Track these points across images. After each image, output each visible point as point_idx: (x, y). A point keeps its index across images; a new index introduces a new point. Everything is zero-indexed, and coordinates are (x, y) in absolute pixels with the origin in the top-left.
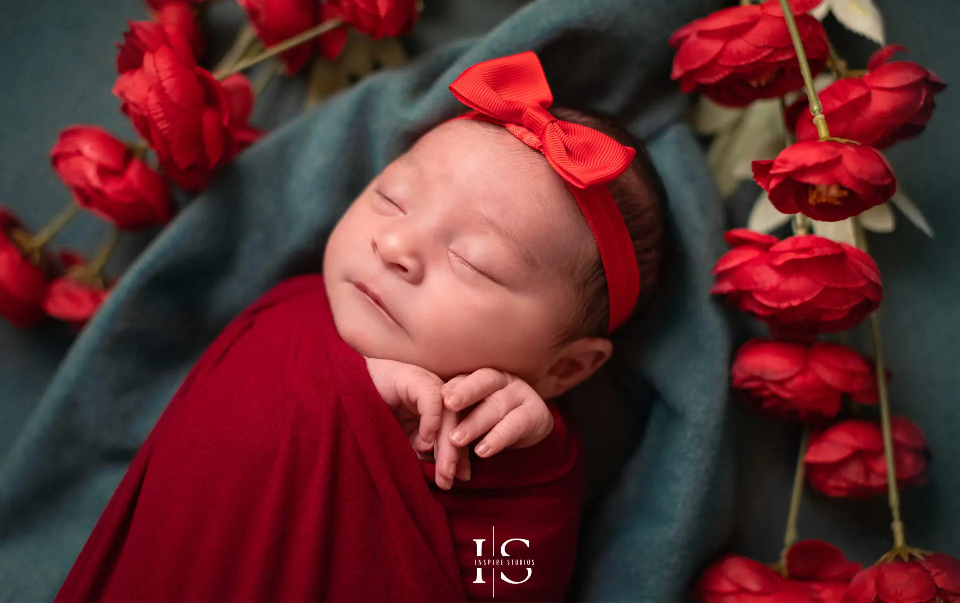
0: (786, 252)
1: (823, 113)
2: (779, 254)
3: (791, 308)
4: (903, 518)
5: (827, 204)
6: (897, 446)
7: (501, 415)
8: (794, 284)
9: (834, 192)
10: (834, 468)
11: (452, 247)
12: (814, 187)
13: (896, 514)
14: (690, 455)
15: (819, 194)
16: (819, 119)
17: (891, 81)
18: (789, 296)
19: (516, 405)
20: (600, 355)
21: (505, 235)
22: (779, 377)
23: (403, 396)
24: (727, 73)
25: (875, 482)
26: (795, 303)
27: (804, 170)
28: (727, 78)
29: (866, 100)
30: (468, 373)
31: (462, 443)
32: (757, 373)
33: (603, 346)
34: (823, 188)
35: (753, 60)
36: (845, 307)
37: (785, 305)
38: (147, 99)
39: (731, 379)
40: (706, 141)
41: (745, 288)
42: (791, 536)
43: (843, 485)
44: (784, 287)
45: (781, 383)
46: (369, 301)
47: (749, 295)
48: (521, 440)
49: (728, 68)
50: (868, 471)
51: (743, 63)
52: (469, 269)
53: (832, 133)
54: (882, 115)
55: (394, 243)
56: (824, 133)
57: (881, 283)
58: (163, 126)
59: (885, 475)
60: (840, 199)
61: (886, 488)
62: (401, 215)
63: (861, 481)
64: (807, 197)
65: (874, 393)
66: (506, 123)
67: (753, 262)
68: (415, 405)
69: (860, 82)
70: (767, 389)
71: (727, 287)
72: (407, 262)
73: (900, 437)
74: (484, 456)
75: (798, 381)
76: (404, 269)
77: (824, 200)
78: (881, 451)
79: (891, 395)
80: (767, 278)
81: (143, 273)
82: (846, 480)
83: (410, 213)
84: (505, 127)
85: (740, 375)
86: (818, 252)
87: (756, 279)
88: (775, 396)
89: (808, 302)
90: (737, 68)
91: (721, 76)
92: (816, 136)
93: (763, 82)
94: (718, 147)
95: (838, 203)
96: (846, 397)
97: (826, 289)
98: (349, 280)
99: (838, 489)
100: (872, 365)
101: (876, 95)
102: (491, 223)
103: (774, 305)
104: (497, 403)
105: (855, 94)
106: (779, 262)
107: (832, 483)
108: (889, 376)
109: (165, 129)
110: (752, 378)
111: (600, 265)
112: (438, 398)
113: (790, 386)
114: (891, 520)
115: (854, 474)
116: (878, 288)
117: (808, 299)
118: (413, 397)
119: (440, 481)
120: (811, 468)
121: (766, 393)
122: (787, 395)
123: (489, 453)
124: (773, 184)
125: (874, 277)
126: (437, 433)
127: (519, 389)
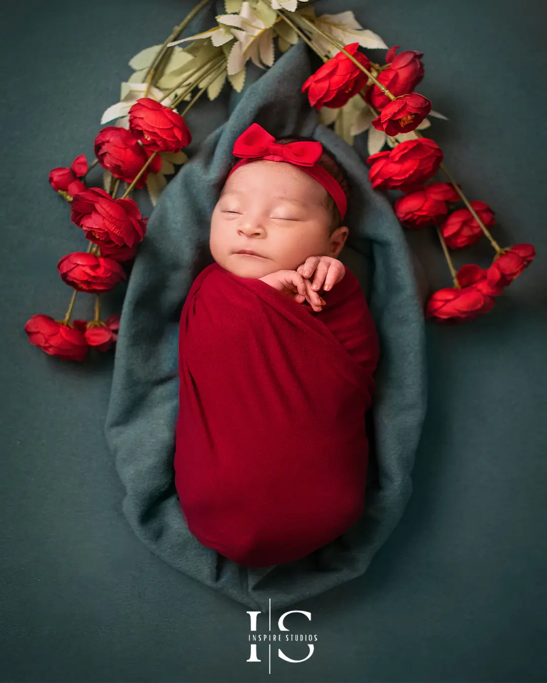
0: (396, 154)
1: (387, 89)
2: (394, 157)
3: (411, 175)
4: (495, 239)
5: (408, 124)
6: (477, 213)
7: (326, 272)
8: (407, 165)
9: (409, 117)
10: (457, 234)
11: (271, 216)
12: (400, 120)
13: (490, 238)
14: (400, 257)
15: (404, 122)
16: (387, 93)
17: (402, 63)
18: (407, 171)
19: (329, 265)
20: (344, 234)
21: (291, 200)
22: (417, 208)
23: (285, 283)
24: (335, 92)
25: (476, 231)
26: (411, 172)
27: (395, 114)
28: (337, 94)
29: (397, 75)
30: (303, 263)
31: (318, 288)
32: (408, 211)
33: (344, 229)
34: (405, 118)
35: (344, 82)
36: (431, 164)
37: (407, 176)
38: (104, 224)
39: (399, 219)
40: (331, 126)
41: (387, 177)
42: (454, 273)
43: (464, 239)
44: (403, 169)
45: (420, 210)
46: (248, 256)
47: (390, 179)
48: (338, 278)
49: (335, 90)
50: (472, 228)
51: (341, 85)
52: (283, 221)
53: (395, 95)
54: (407, 79)
55: (248, 227)
56: (392, 97)
57: (439, 147)
58: (116, 232)
59: (479, 227)
60: (412, 120)
61: (482, 232)
62: (241, 215)
63: (470, 233)
64: (400, 125)
65: (458, 196)
66: (263, 157)
67: (386, 164)
68: (292, 284)
69: (390, 70)
70: (415, 215)
71: (379, 181)
72: (258, 231)
73: (478, 209)
74: (329, 290)
75: (427, 205)
76: (258, 234)
77: (406, 123)
78: (473, 217)
79: (465, 194)
80: (394, 168)
81: (130, 303)
82: (465, 236)
83: (245, 213)
84: (263, 159)
85: (401, 216)
86: (410, 147)
87: (391, 171)
88: (420, 216)
89: (416, 170)
90: (339, 88)
91: (334, 95)
92: (390, 100)
93: (350, 89)
94: (337, 126)
95: (412, 122)
96: (447, 202)
97: (420, 160)
98: (233, 253)
99: (463, 242)
100: (450, 185)
101: (400, 71)
102: (282, 198)
103: (403, 178)
104: (322, 268)
105: (391, 75)
106: (397, 159)
107: (459, 241)
108: (459, 186)
109: (118, 233)
110: (407, 214)
111: (329, 196)
112: (299, 276)
113: (424, 208)
114: (490, 242)
115: (466, 232)
116: (439, 150)
117: (415, 168)
118: (289, 281)
119: (316, 309)
120: (447, 240)
121: (416, 217)
122: (424, 214)
123: (330, 287)
124: (385, 126)
125: (436, 147)
126: (306, 290)
127: (325, 259)
